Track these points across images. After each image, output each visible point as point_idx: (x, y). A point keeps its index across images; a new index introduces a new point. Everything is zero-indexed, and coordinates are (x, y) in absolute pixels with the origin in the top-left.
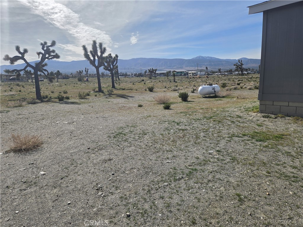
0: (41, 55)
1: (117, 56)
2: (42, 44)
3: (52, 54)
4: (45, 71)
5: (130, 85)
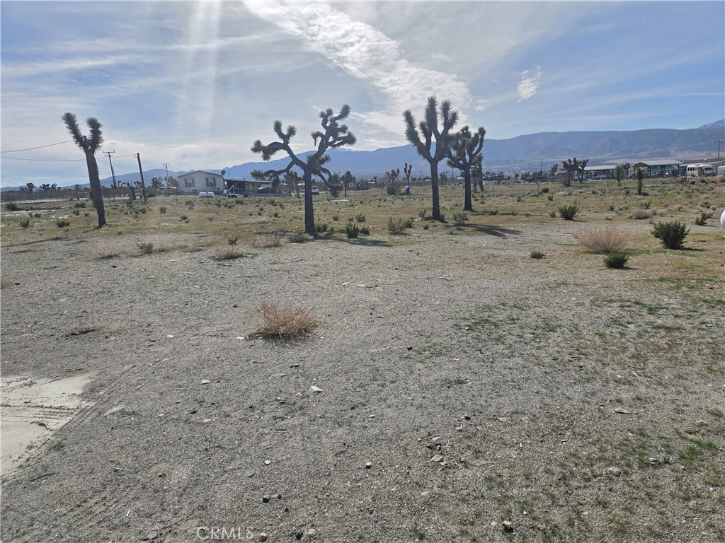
0: (319, 139)
1: (482, 131)
2: (322, 115)
3: (341, 135)
4: (325, 172)
5: (511, 204)
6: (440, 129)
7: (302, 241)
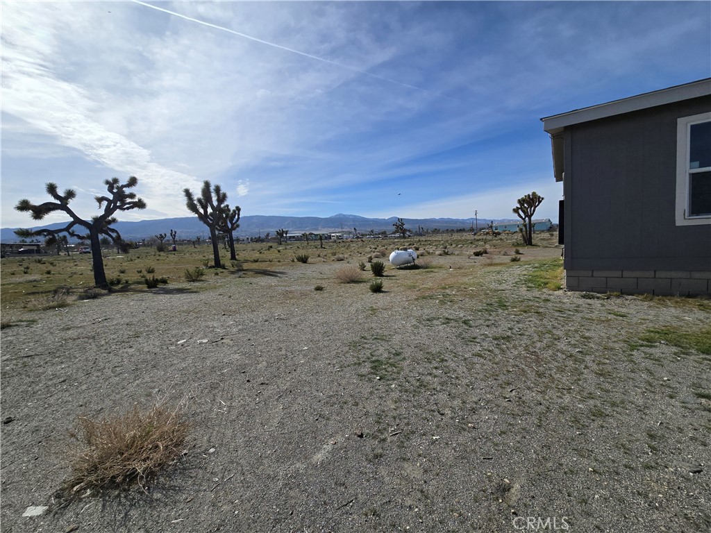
0: (105, 203)
1: (238, 209)
2: (107, 182)
3: (128, 200)
4: (113, 232)
6: (215, 203)
7: (95, 297)
